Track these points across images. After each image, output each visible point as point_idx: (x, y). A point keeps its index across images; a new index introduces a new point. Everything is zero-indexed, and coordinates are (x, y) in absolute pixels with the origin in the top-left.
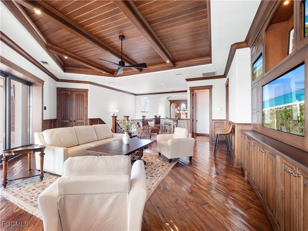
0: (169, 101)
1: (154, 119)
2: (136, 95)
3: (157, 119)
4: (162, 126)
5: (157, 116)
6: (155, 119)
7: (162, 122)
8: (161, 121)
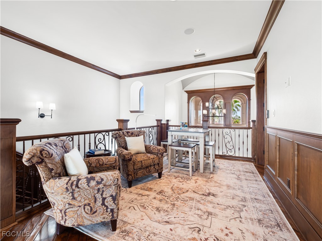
0: (186, 92)
1: (153, 127)
2: (120, 77)
3: (161, 128)
4: (172, 149)
5: (161, 120)
6: (158, 126)
7: (172, 136)
8: (169, 133)
